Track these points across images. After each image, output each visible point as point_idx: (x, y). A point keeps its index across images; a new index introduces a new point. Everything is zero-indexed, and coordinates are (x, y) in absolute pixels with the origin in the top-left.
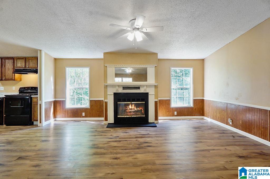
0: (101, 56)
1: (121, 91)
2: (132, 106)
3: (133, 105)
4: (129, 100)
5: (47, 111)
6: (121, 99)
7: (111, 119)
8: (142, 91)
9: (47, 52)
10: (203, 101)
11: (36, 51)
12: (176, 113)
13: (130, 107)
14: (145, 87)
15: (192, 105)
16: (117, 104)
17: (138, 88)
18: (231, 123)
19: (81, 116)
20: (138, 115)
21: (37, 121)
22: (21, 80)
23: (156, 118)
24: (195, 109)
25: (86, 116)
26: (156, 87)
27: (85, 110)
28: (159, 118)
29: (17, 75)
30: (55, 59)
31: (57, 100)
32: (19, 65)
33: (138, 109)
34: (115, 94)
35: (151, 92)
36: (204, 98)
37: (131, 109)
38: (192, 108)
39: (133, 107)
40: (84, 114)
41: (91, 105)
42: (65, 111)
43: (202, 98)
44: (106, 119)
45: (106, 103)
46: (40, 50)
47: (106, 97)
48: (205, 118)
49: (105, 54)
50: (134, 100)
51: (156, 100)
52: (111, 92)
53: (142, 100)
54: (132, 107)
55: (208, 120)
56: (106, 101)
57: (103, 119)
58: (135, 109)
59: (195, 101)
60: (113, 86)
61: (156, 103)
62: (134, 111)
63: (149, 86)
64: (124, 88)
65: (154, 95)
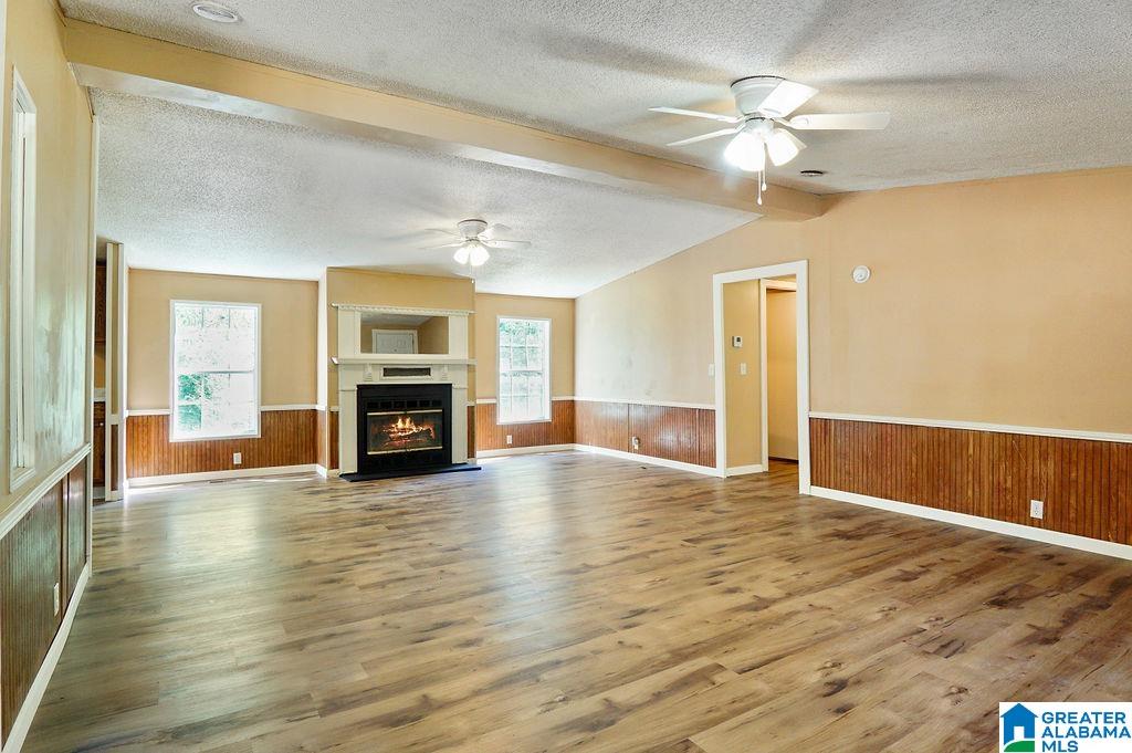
1: (378, 379)
2: (404, 422)
3: (408, 420)
4: (399, 406)
6: (376, 404)
7: (349, 463)
8: (434, 379)
10: (572, 403)
12: (509, 439)
13: (400, 424)
14: (446, 368)
15: (546, 416)
16: (366, 416)
17: (426, 371)
18: (636, 447)
19: (229, 465)
20: (420, 445)
23: (471, 454)
24: (555, 425)
25: (245, 465)
26: (471, 368)
27: (243, 444)
28: (478, 453)
30: (130, 271)
33: (421, 428)
34: (363, 390)
35: (459, 382)
36: (576, 398)
37: (404, 430)
38: (548, 424)
39: (407, 425)
40: (237, 458)
41: (264, 428)
42: (166, 449)
43: (570, 398)
44: (335, 465)
45: (335, 416)
46: (116, 245)
47: (333, 397)
48: (577, 447)
50: (412, 405)
51: (472, 404)
52: (350, 383)
53: (436, 404)
54: (403, 426)
55: (586, 450)
56: (334, 409)
58: (410, 430)
59: (555, 405)
60: (356, 365)
61: (471, 410)
62: (409, 436)
63: (453, 366)
64: (388, 372)
65: (466, 391)
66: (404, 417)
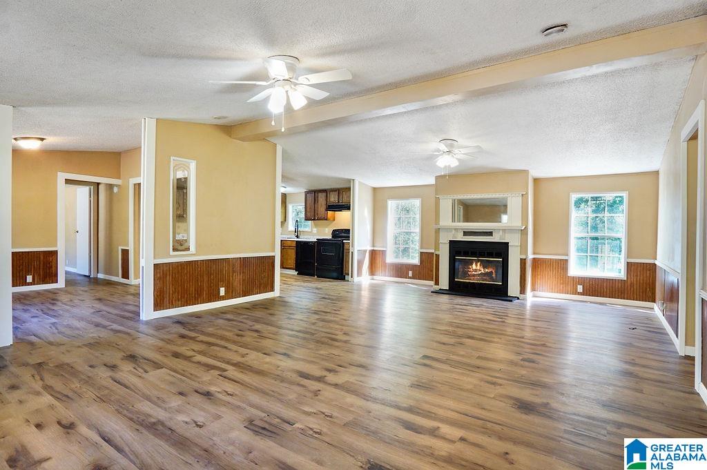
0: (432, 181)
1: (460, 238)
2: (476, 265)
3: (479, 264)
4: (473, 254)
5: (360, 263)
6: (461, 252)
7: (444, 283)
8: (496, 238)
9: (361, 181)
11: (349, 181)
12: (580, 289)
13: (474, 266)
14: (502, 232)
15: (621, 274)
16: (454, 259)
17: (490, 234)
19: (406, 276)
20: (486, 280)
21: (348, 275)
22: (334, 220)
23: (523, 291)
24: (631, 283)
25: (413, 278)
26: (523, 233)
27: (413, 267)
29: (330, 213)
30: (375, 189)
31: (375, 249)
32: (332, 199)
33: (487, 270)
34: (452, 243)
35: (514, 242)
36: (657, 262)
37: (476, 270)
38: (622, 281)
39: (478, 267)
40: (410, 274)
41: (421, 260)
42: (385, 266)
43: (650, 261)
44: (437, 283)
45: (438, 256)
46: (353, 180)
47: (437, 247)
48: (655, 306)
49: (437, 178)
51: (524, 257)
52: (445, 240)
53: (498, 255)
54: (476, 268)
56: (437, 253)
57: (432, 283)
58: (480, 270)
59: (630, 266)
60: (448, 229)
61: (523, 261)
62: (479, 274)
63: (511, 230)
64: (466, 233)
65: (519, 248)
66: (477, 261)
